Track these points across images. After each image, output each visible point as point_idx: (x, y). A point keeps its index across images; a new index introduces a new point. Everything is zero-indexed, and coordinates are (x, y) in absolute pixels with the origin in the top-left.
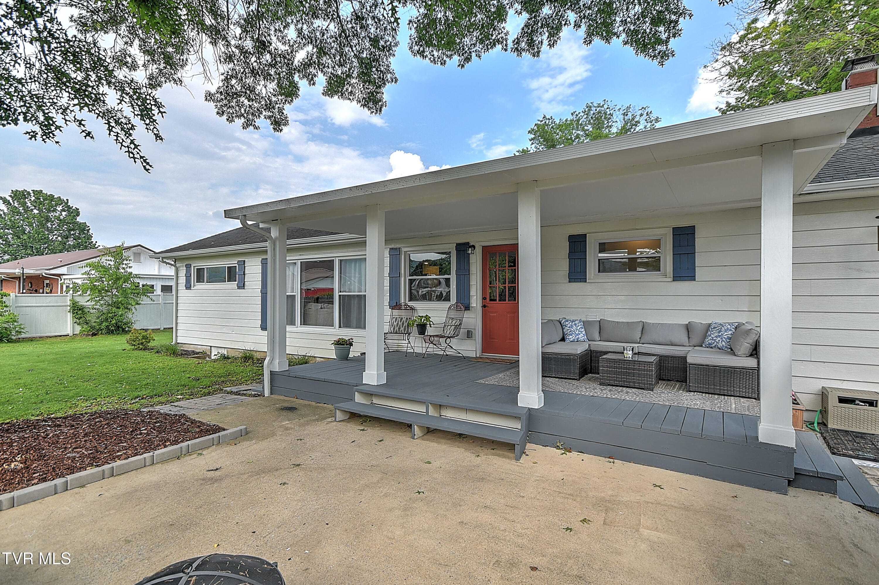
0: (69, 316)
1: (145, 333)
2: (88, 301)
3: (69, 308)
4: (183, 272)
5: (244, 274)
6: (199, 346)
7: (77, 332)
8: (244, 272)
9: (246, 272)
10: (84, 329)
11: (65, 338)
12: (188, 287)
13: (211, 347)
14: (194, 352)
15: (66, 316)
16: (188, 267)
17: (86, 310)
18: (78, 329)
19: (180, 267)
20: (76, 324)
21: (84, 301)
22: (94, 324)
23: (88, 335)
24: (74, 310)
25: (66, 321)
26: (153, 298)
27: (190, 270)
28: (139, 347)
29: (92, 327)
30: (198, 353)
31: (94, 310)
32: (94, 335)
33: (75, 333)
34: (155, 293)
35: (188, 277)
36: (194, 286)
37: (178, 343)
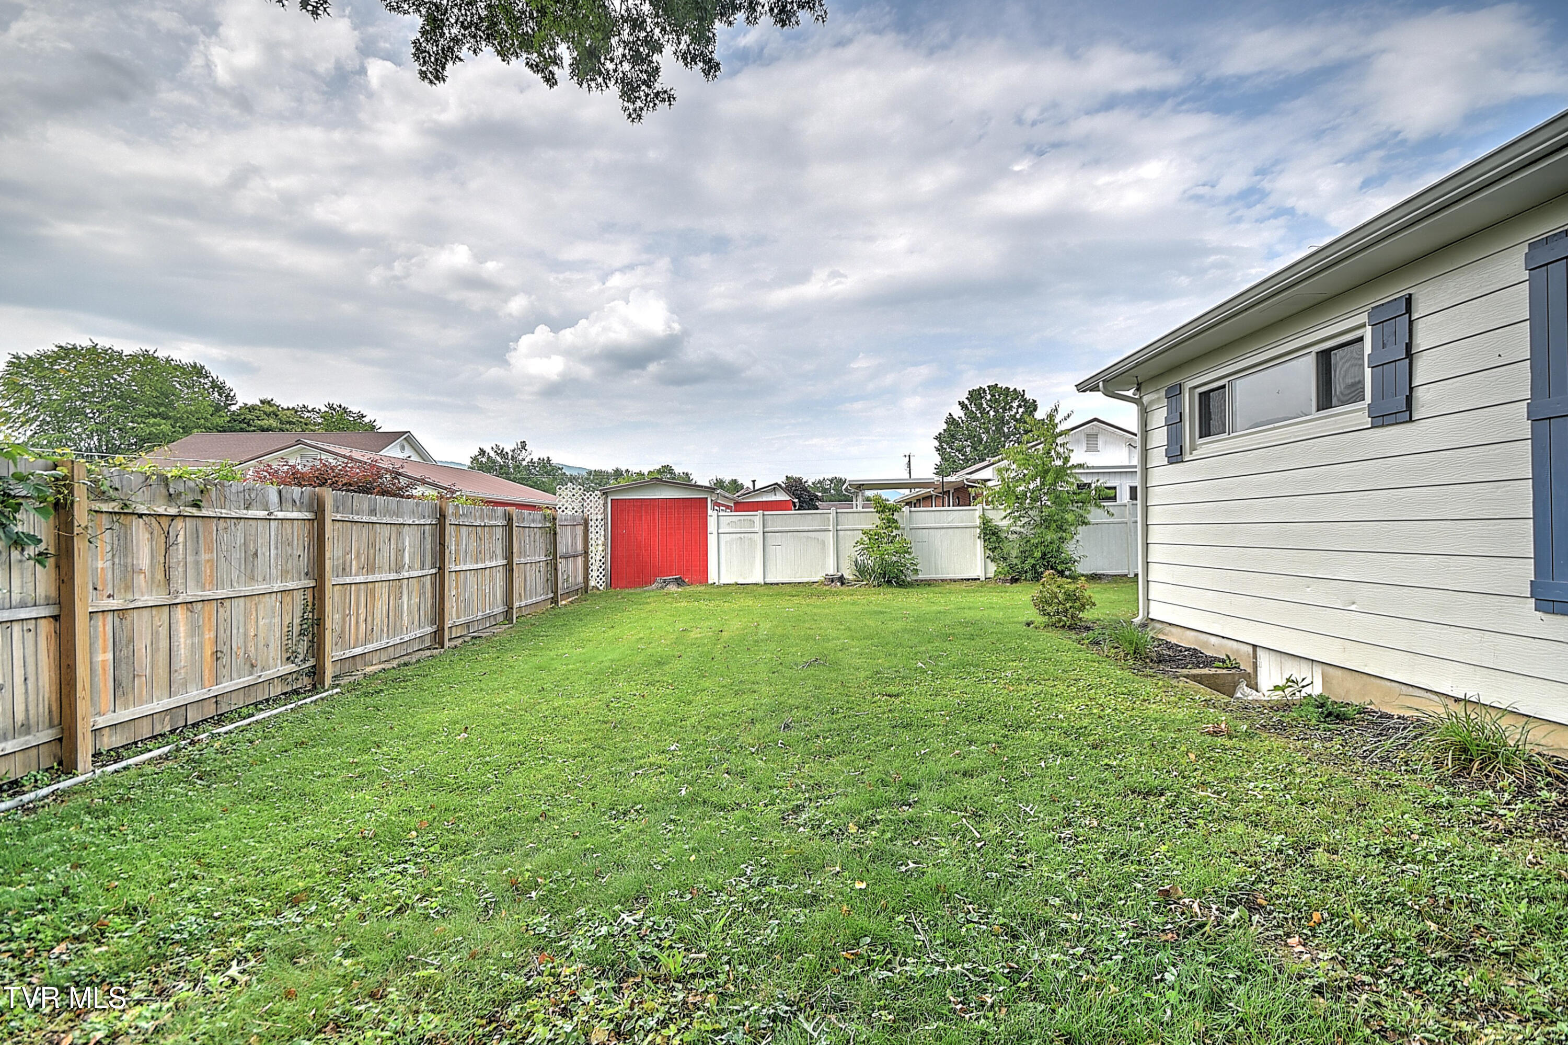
0: (979, 544)
1: (1072, 587)
2: (1005, 517)
3: (978, 531)
4: (1159, 417)
5: (1409, 355)
6: (1213, 640)
7: (991, 574)
8: (1409, 347)
9: (1422, 340)
10: (1000, 569)
11: (973, 583)
12: (1175, 456)
13: (1255, 646)
14: (1196, 657)
15: (975, 544)
16: (1174, 394)
17: (1003, 535)
18: (992, 568)
19: (1151, 402)
20: (989, 561)
21: (999, 517)
22: (1015, 561)
23: (1005, 581)
24: (985, 534)
25: (975, 555)
26: (1111, 510)
27: (1180, 404)
28: (1060, 621)
29: (1011, 567)
30: (1210, 662)
31: (1015, 536)
32: (1014, 580)
33: (988, 576)
34: (1118, 502)
35: (1174, 425)
36: (1193, 449)
37: (1152, 620)
